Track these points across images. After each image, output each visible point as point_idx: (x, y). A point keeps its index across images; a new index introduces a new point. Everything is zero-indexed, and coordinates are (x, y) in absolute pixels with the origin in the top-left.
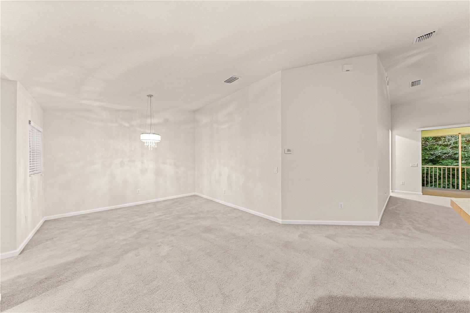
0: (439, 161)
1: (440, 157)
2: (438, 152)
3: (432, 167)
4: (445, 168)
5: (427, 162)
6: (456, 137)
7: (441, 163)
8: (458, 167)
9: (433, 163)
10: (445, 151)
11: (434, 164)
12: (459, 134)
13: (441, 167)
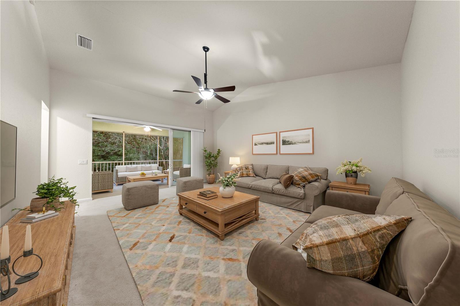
0: (108, 157)
1: (108, 153)
2: (108, 149)
3: (103, 163)
4: (113, 163)
5: (99, 157)
6: (120, 135)
7: (109, 159)
8: (122, 162)
9: (104, 158)
10: (112, 149)
11: (105, 160)
12: (123, 132)
13: (110, 163)
